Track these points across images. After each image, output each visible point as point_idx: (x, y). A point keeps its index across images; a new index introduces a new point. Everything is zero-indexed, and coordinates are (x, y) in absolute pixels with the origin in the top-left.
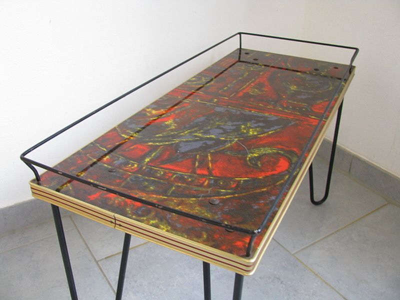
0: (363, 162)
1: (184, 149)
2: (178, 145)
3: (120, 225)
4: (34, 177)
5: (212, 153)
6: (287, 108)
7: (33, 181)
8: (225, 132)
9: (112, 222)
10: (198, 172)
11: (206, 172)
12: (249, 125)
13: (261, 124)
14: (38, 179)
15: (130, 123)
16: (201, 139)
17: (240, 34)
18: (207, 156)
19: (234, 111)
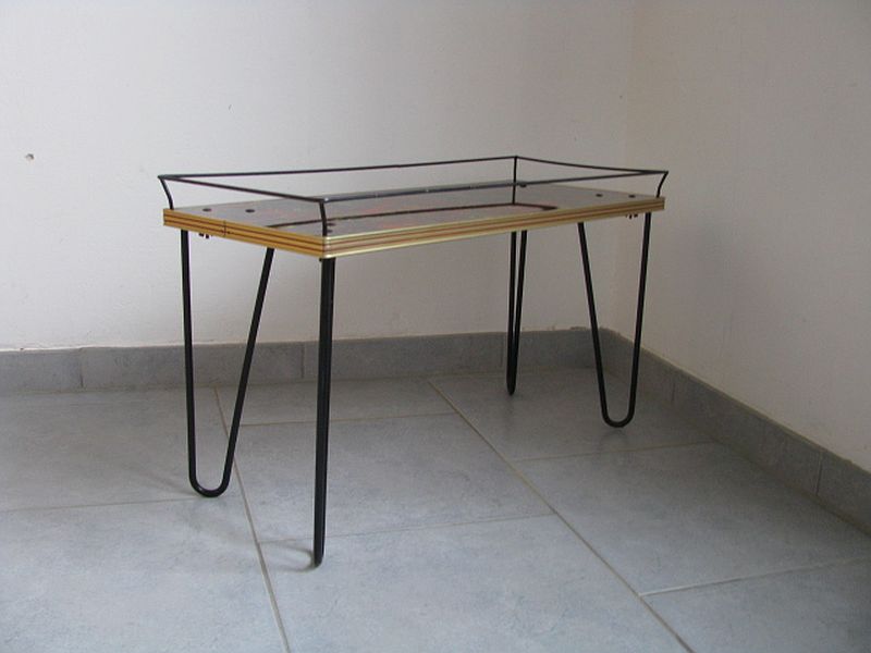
0: (688, 379)
3: (229, 233)
9: (222, 231)
14: (171, 207)
17: (516, 158)
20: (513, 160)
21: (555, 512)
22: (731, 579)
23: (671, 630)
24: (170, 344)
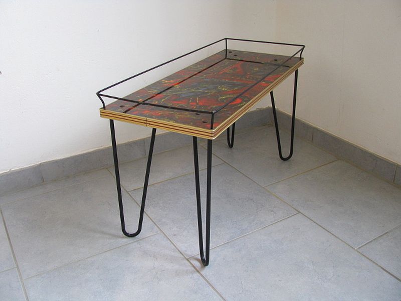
0: (321, 131)
1: (183, 96)
2: (180, 95)
3: (149, 124)
4: (103, 106)
5: (199, 98)
6: (249, 78)
7: (102, 108)
8: (208, 89)
9: (145, 123)
10: (191, 104)
11: (195, 104)
12: (223, 86)
13: (230, 86)
14: (104, 107)
15: (153, 86)
16: (193, 92)
17: (226, 39)
18: (196, 98)
19: (215, 80)
20: (225, 40)
21: (299, 212)
22: (384, 233)
23: (377, 264)
24: (82, 153)
